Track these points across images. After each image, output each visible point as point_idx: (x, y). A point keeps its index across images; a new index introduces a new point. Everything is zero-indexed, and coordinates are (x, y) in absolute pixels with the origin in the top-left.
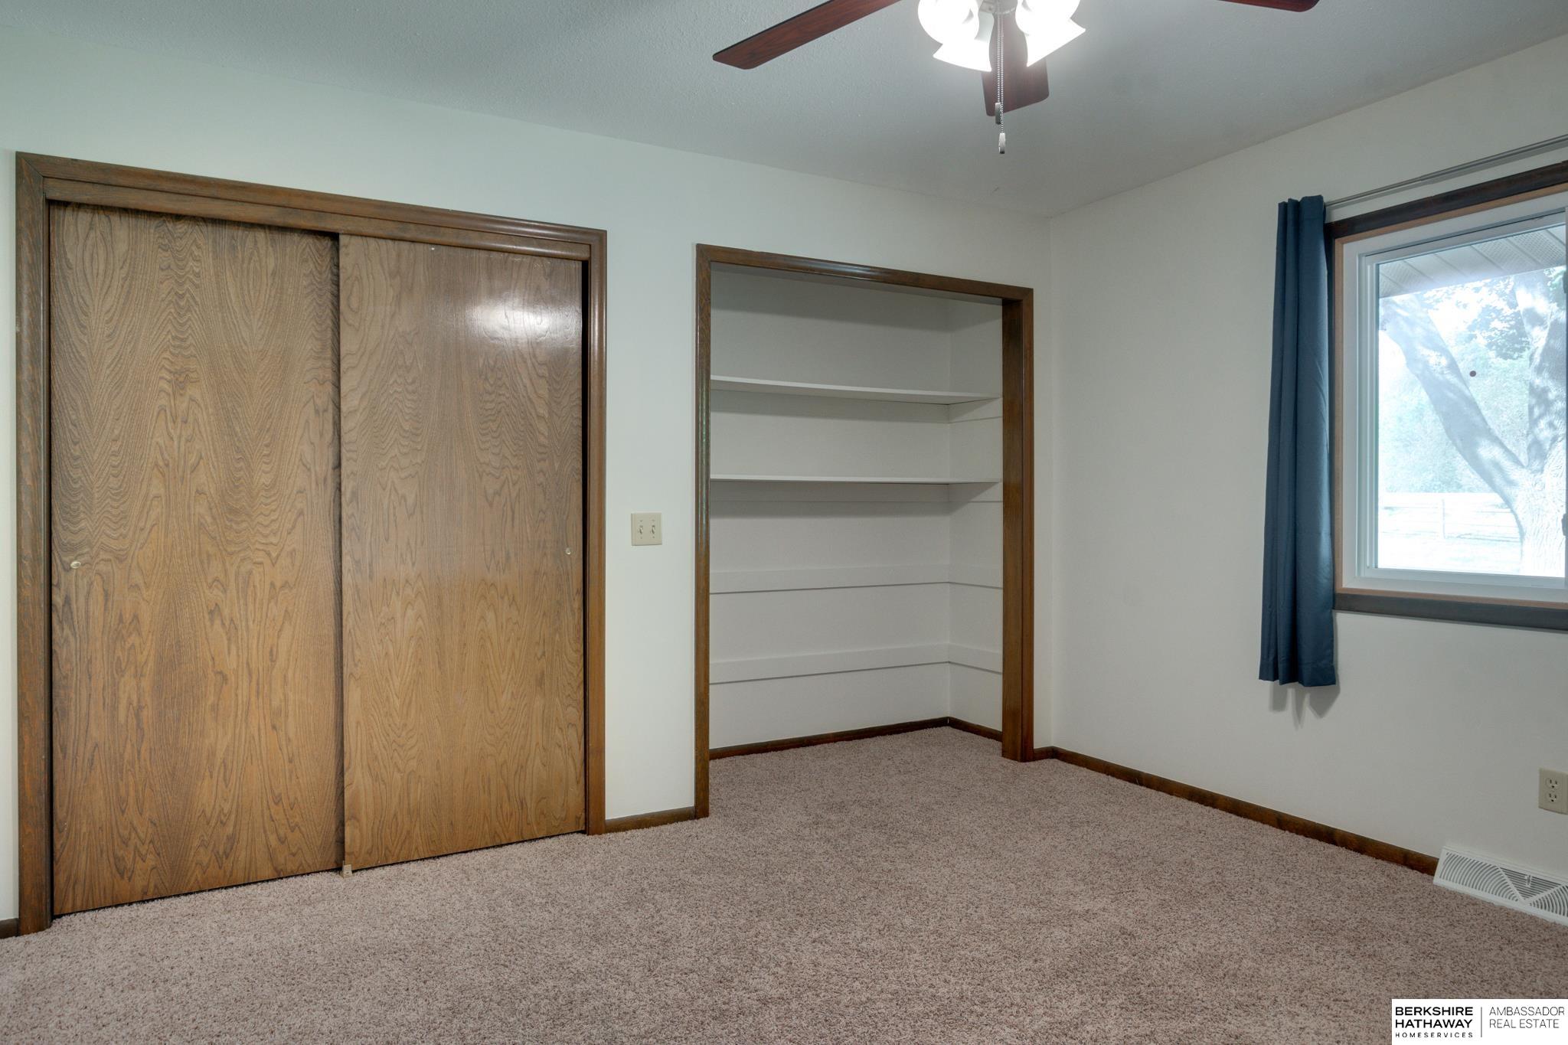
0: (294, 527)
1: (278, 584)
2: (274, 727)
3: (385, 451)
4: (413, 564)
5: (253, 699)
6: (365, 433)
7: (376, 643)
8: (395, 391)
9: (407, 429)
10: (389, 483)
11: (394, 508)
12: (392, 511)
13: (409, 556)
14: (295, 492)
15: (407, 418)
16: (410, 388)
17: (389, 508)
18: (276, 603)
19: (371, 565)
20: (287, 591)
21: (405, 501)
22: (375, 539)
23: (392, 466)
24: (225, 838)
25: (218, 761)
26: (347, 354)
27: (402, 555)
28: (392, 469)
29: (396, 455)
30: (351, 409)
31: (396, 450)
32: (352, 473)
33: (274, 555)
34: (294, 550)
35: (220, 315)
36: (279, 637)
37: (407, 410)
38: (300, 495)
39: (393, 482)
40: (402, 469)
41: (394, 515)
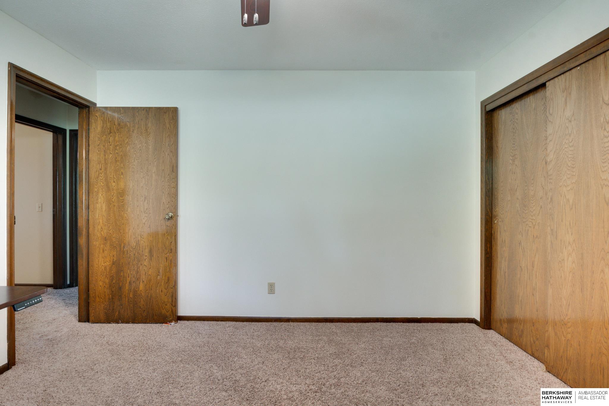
0: (539, 213)
1: (535, 236)
2: (533, 295)
3: (562, 177)
4: (572, 234)
5: (528, 280)
6: (555, 170)
7: (558, 270)
8: (565, 148)
9: (570, 165)
10: (563, 193)
11: (565, 205)
12: (564, 206)
13: (570, 230)
14: (540, 198)
15: (570, 160)
16: (571, 144)
17: (563, 205)
18: (534, 244)
19: (556, 232)
20: (537, 239)
21: (569, 202)
22: (558, 220)
23: (564, 185)
24: (521, 330)
25: (520, 300)
26: (549, 135)
27: (567, 229)
28: (564, 186)
29: (565, 179)
30: (551, 160)
31: (566, 177)
32: (551, 189)
33: (534, 224)
34: (539, 223)
35: (522, 131)
36: (535, 258)
37: (570, 156)
38: (541, 199)
39: (564, 192)
40: (568, 186)
41: (565, 209)
